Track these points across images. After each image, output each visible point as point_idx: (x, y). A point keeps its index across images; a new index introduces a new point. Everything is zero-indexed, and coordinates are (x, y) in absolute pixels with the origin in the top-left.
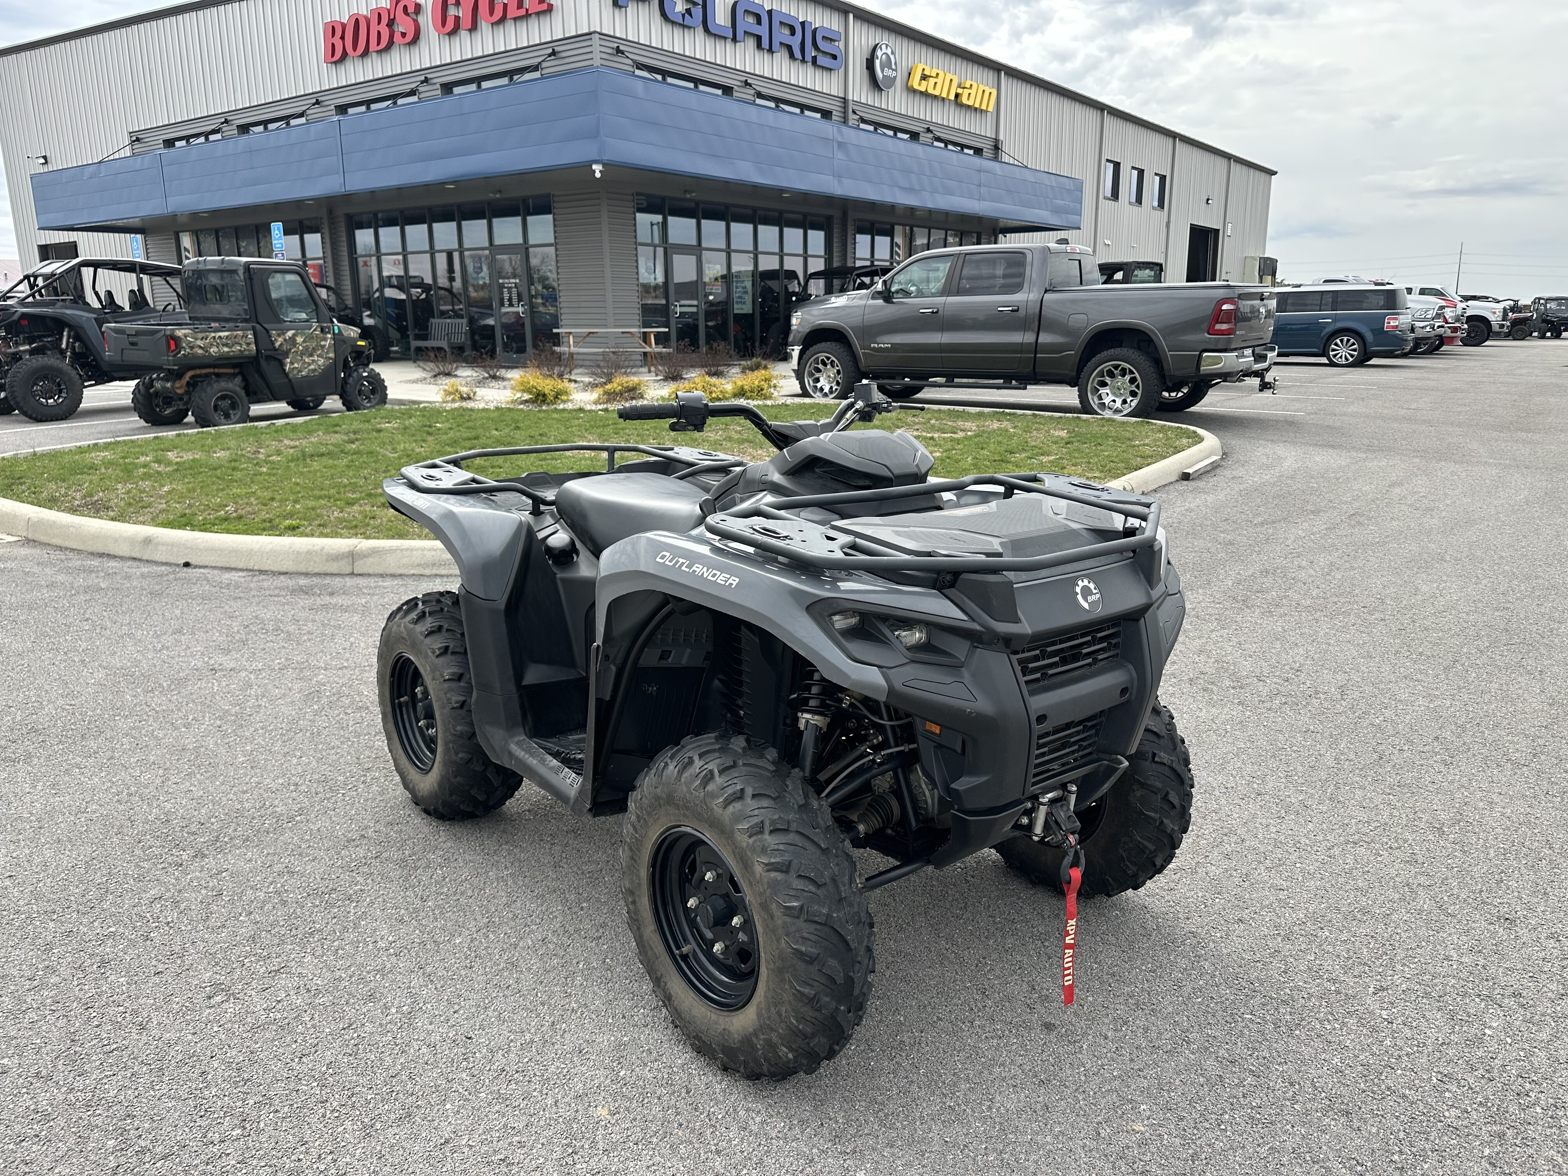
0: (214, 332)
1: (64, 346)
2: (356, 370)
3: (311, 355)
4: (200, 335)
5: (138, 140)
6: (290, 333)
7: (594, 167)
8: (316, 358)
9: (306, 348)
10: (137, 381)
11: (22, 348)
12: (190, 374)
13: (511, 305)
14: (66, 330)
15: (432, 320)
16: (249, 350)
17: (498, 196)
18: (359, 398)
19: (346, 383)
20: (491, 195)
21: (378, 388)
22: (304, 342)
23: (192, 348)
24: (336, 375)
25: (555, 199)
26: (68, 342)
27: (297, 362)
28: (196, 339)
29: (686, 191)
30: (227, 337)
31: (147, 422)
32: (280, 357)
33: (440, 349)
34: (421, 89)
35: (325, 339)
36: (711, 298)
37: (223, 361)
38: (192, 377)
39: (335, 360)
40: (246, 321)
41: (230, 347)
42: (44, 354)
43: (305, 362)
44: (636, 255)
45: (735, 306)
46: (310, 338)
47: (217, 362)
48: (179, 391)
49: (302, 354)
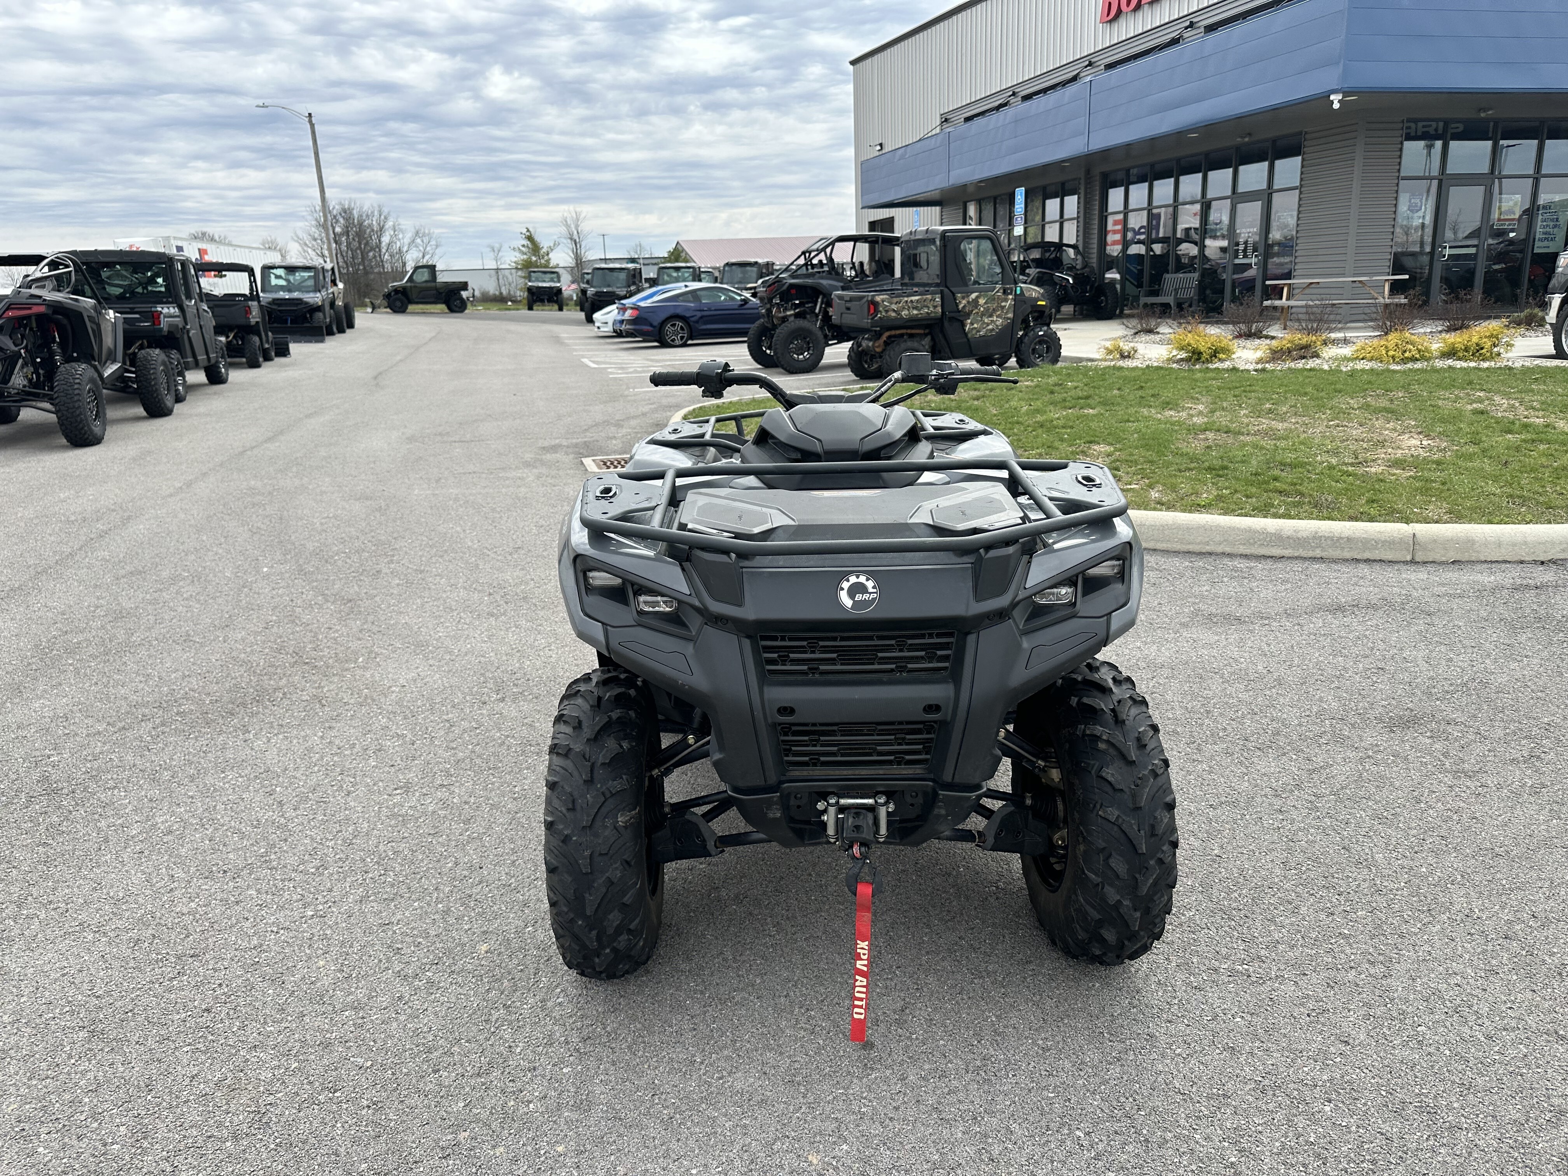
0: (907, 296)
1: (817, 311)
2: (1033, 330)
3: (991, 316)
4: (895, 300)
5: (946, 120)
6: (974, 296)
7: (1332, 97)
8: (995, 319)
9: (987, 309)
10: (851, 342)
11: (788, 313)
12: (887, 334)
13: (1245, 256)
14: (821, 297)
15: (1166, 276)
16: (935, 313)
17: (1247, 139)
18: (1032, 357)
19: (1022, 342)
20: (1239, 139)
21: (1052, 347)
22: (985, 303)
23: (887, 311)
24: (1013, 333)
25: (1307, 136)
26: (821, 307)
27: (977, 322)
28: (891, 303)
29: (1480, 110)
30: (918, 301)
31: (857, 376)
32: (961, 319)
33: (1166, 306)
34: (1185, 35)
35: (1006, 300)
36: (1512, 235)
37: (913, 323)
38: (889, 337)
39: (1013, 320)
40: (937, 285)
41: (919, 310)
42: (805, 318)
43: (984, 323)
44: (1397, 192)
45: (1537, 244)
46: (992, 299)
47: (908, 324)
48: (878, 350)
49: (983, 315)
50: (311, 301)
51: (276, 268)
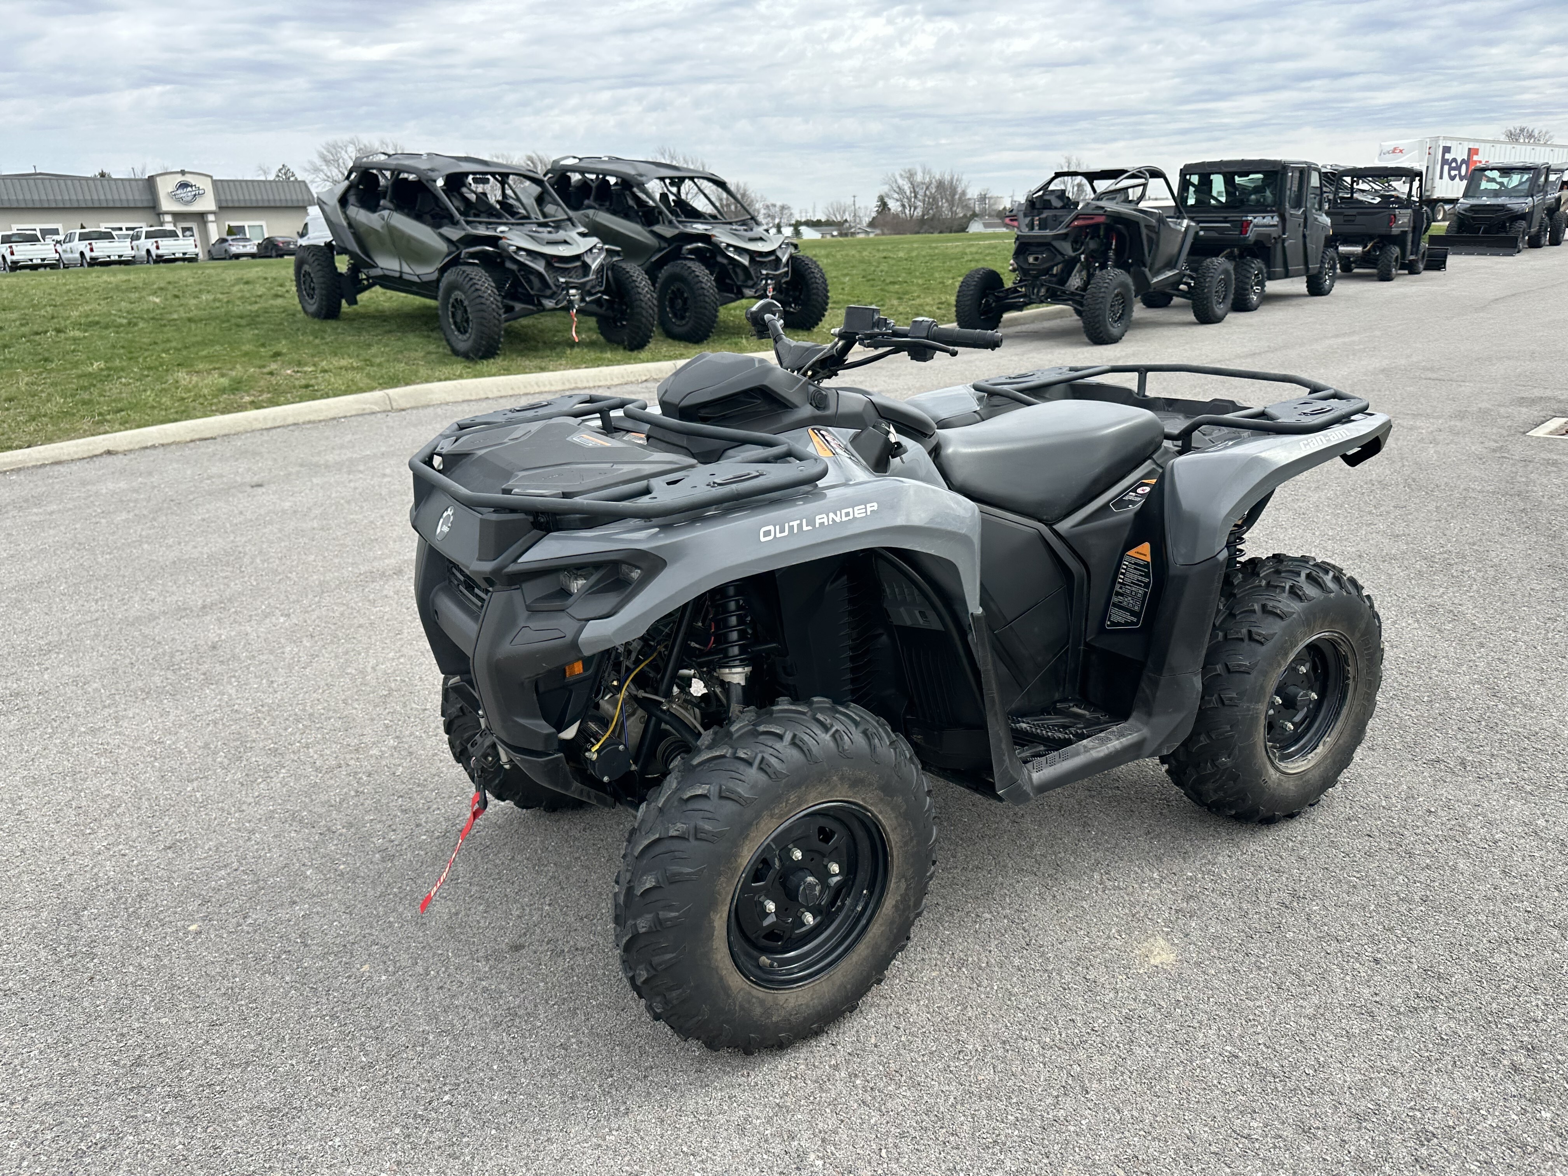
50: (1516, 207)
51: (1491, 170)
